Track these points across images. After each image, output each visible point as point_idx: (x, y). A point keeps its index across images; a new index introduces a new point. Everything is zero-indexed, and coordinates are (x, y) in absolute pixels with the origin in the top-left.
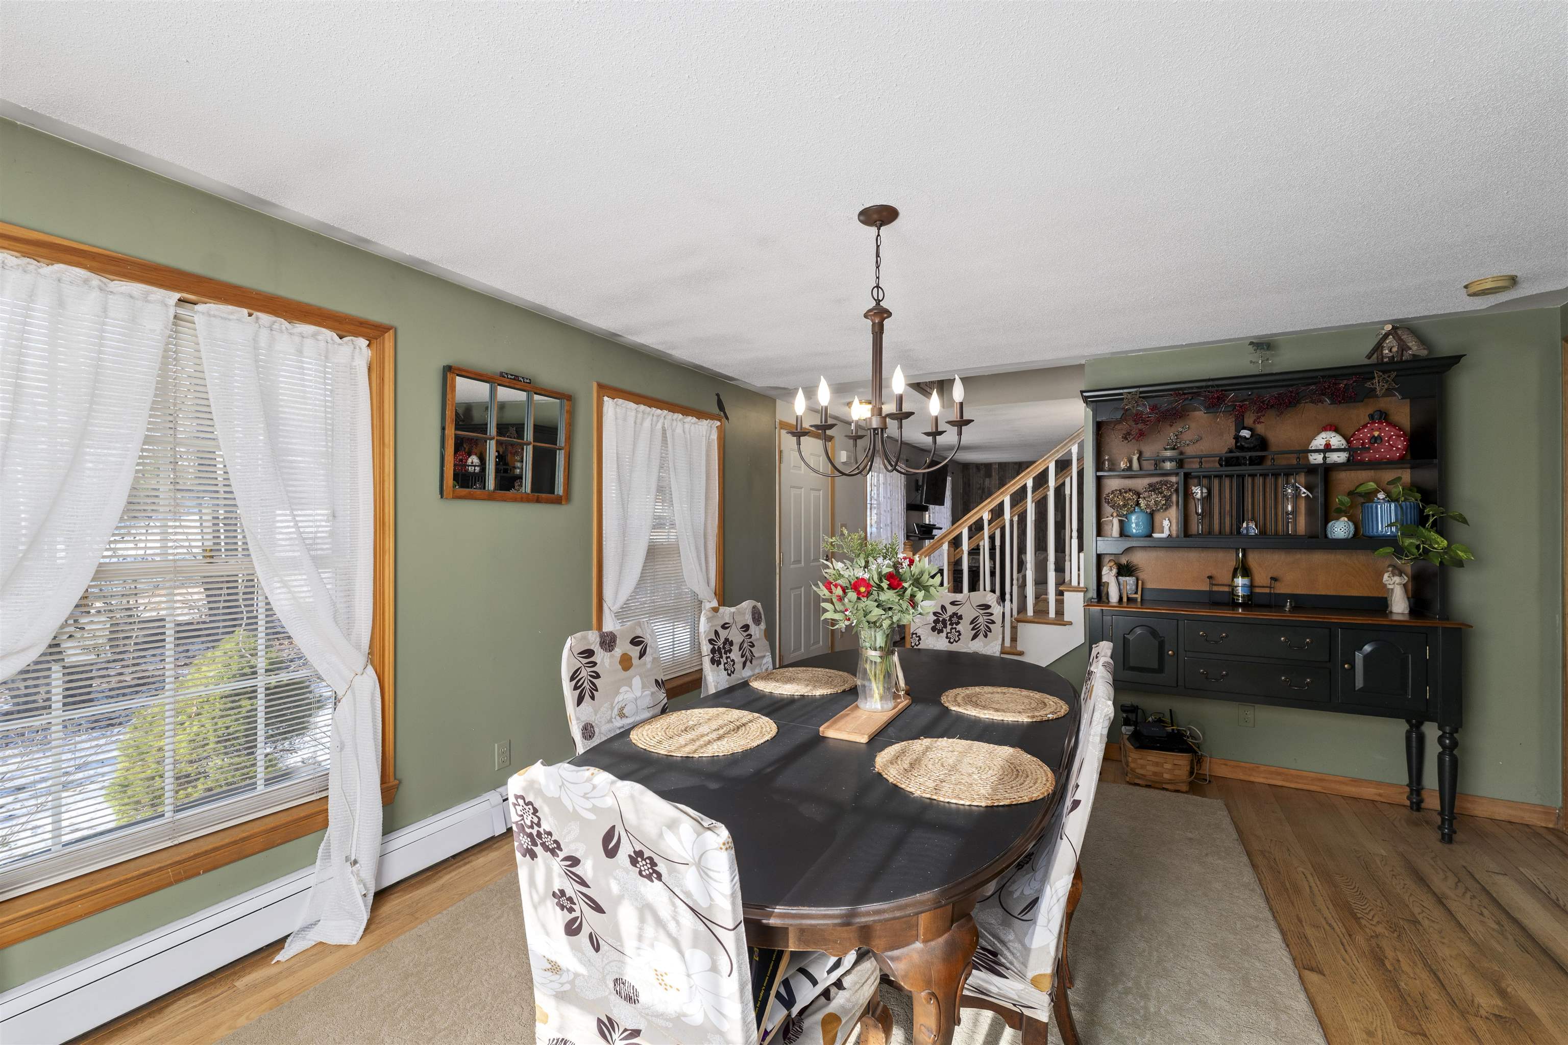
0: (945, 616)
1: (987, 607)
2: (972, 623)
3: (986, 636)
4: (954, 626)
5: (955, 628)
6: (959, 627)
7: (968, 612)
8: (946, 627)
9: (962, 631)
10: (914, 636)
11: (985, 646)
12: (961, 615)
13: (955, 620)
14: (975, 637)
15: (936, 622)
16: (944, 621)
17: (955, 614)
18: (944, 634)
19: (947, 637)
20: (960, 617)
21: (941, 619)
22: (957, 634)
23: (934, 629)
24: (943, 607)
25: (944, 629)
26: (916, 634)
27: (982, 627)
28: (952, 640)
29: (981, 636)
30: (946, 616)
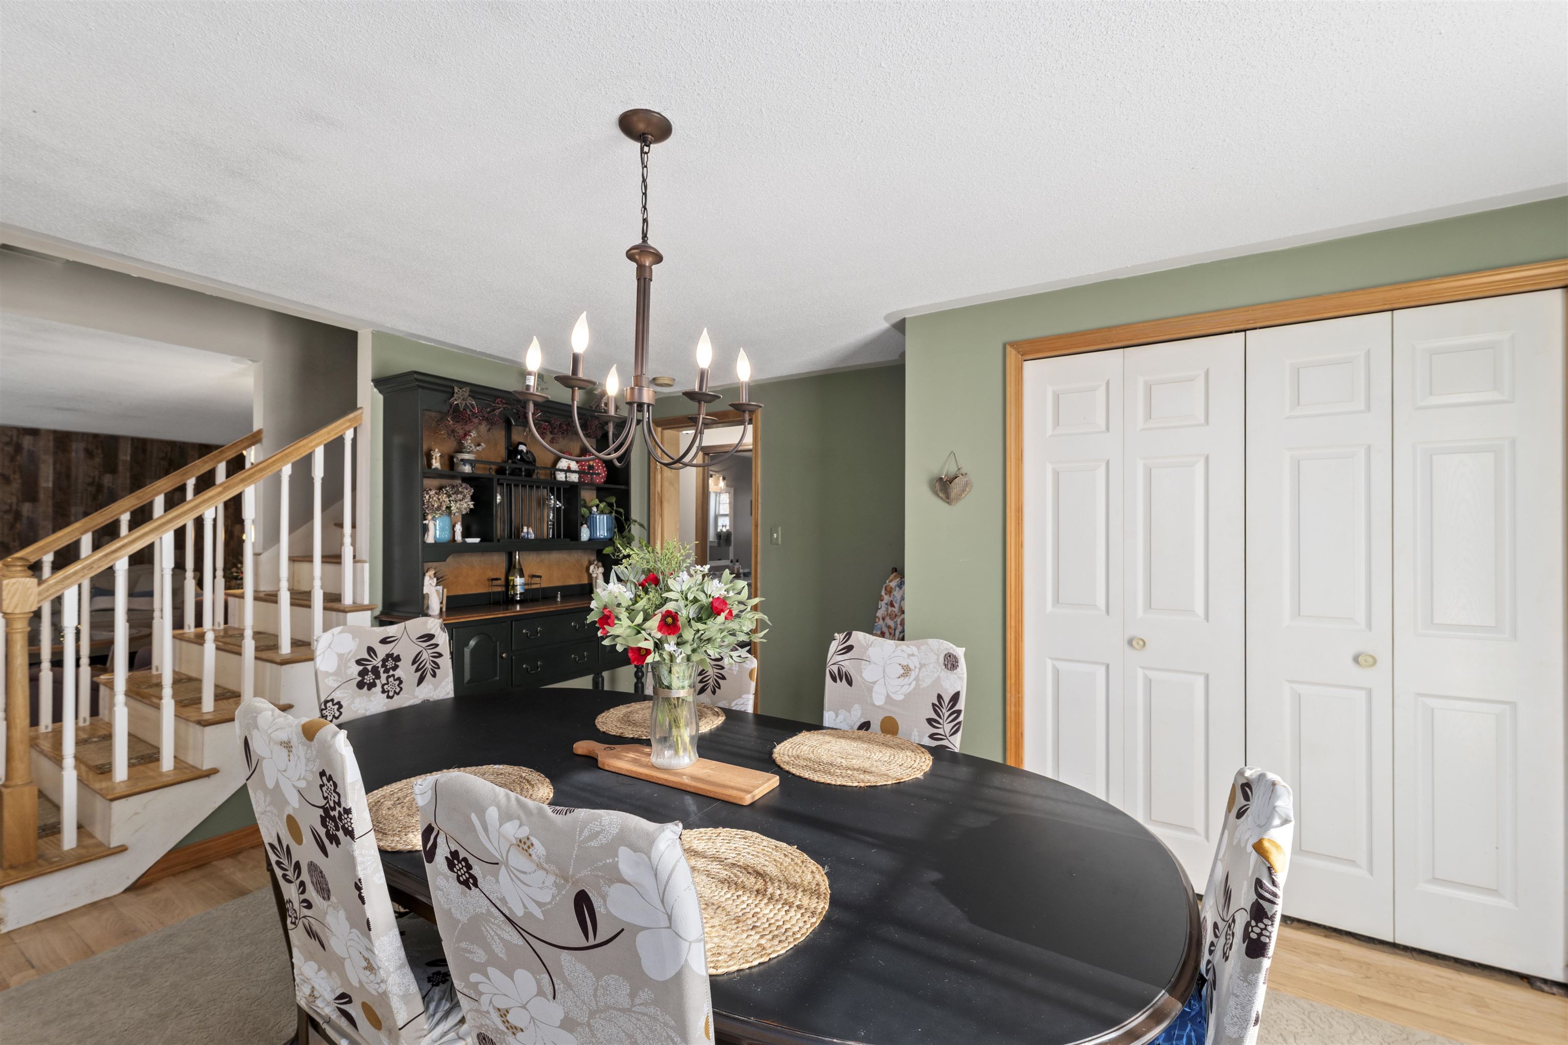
0: (374, 663)
1: (430, 637)
2: (414, 662)
3: (434, 675)
4: (391, 672)
5: (393, 675)
6: (398, 673)
7: (407, 649)
8: (378, 677)
9: (403, 678)
10: (330, 704)
11: (436, 688)
12: (398, 656)
13: (390, 664)
14: (421, 680)
15: (362, 674)
16: (375, 670)
17: (389, 656)
18: (379, 688)
19: (383, 692)
20: (398, 659)
21: (369, 668)
22: (397, 682)
23: (360, 685)
24: (370, 650)
25: (377, 681)
26: (332, 700)
27: (427, 665)
28: (391, 694)
29: (429, 676)
30: (378, 662)
